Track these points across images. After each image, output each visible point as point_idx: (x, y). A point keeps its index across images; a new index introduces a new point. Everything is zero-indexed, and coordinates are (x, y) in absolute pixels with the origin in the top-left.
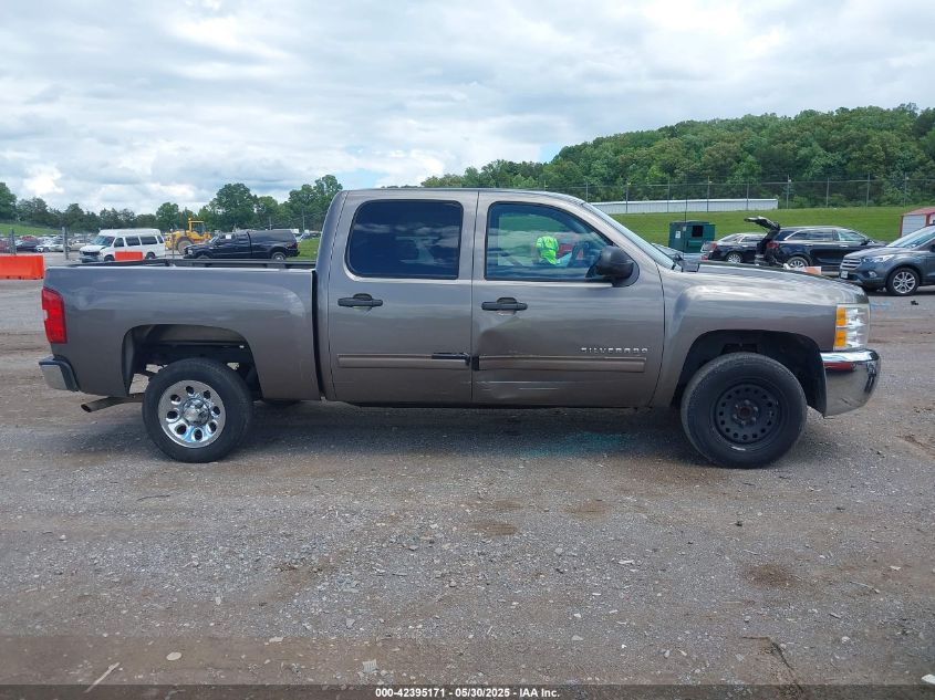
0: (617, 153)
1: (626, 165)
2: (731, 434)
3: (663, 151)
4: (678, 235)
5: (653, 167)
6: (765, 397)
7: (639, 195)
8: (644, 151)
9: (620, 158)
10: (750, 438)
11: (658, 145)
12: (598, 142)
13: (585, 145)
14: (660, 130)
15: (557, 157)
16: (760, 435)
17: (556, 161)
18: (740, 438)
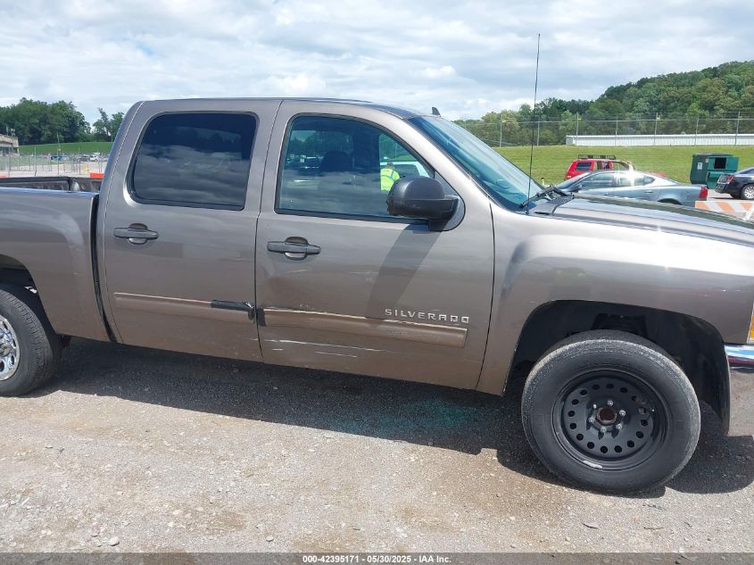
0: (659, 92)
1: (667, 103)
2: (584, 443)
3: (704, 89)
4: (700, 167)
5: (694, 105)
6: (634, 398)
7: (678, 129)
8: (686, 89)
9: (661, 97)
10: (612, 452)
11: (700, 84)
12: (643, 82)
13: (629, 85)
14: (703, 71)
15: (603, 96)
16: (626, 450)
17: (601, 100)
18: (596, 450)
